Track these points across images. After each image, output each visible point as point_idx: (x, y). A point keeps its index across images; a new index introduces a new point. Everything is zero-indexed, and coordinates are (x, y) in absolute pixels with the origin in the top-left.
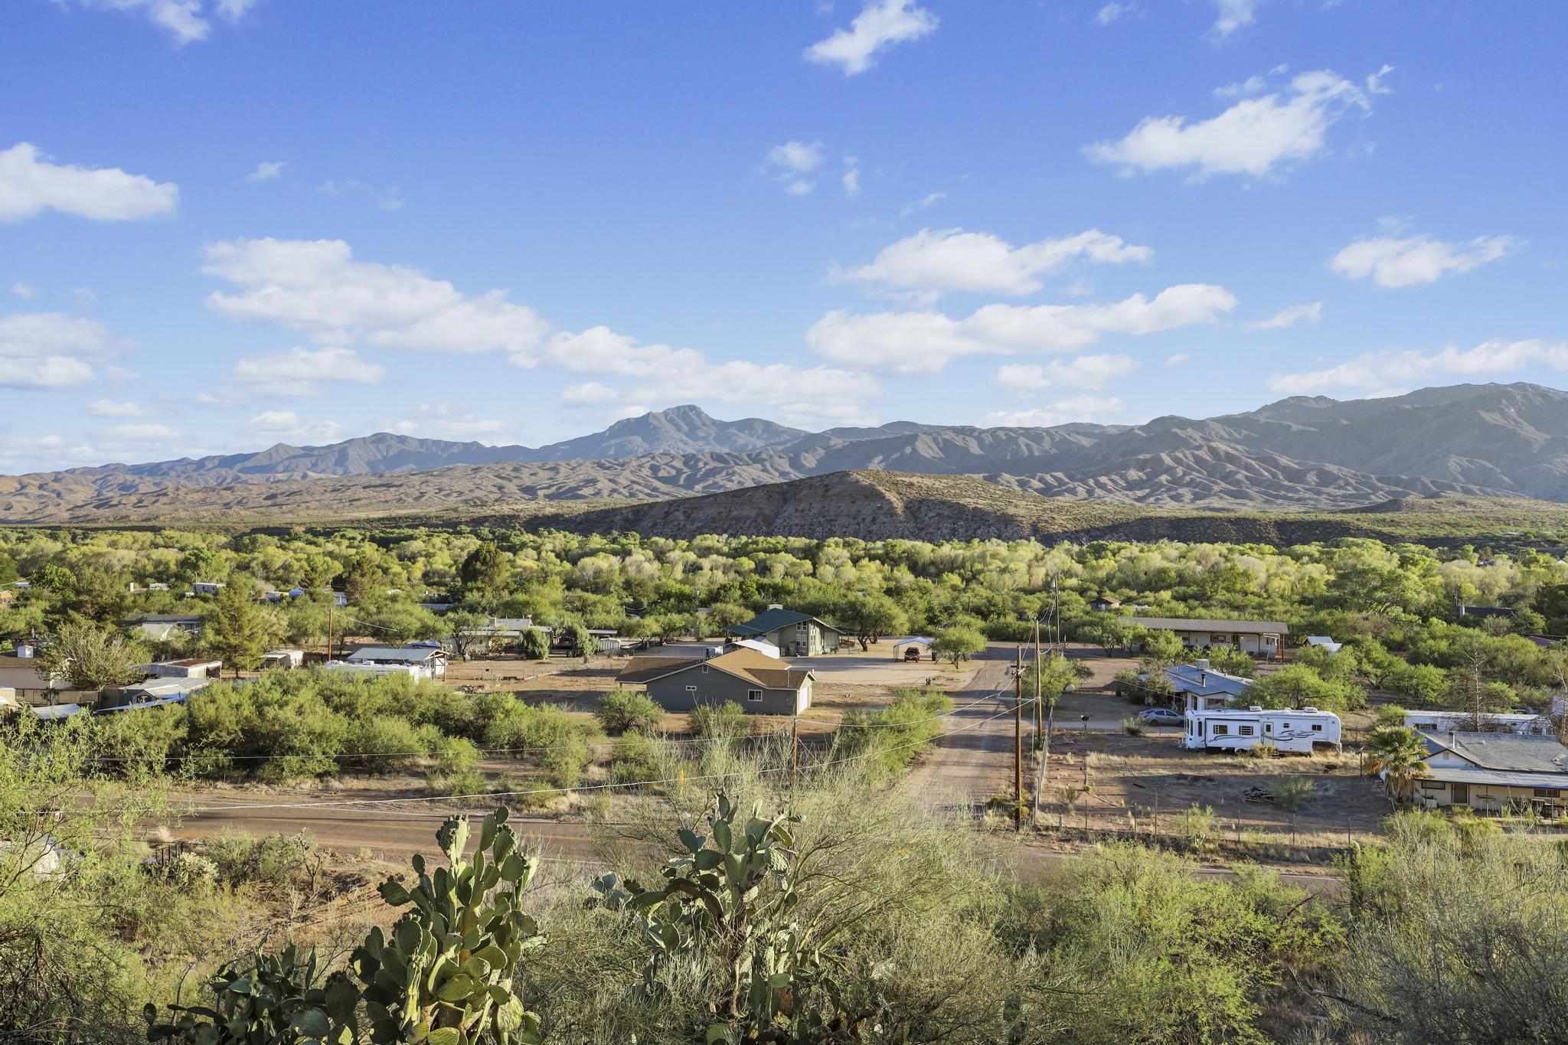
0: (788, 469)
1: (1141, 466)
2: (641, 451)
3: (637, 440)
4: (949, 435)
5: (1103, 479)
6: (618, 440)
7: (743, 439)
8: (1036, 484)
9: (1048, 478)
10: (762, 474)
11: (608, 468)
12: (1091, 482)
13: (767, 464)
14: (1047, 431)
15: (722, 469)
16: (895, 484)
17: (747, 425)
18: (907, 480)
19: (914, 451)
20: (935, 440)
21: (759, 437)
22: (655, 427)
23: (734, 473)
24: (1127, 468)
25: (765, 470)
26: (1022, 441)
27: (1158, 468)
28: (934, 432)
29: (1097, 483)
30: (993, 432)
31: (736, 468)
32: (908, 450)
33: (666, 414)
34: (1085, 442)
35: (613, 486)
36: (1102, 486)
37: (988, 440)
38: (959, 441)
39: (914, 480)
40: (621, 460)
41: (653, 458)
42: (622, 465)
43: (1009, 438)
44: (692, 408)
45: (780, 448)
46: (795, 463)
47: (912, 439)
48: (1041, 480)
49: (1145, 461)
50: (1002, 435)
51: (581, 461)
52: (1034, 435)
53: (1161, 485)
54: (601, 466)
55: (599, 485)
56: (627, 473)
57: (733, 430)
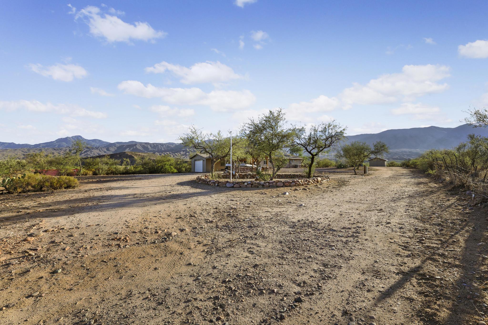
0: (106, 151)
1: (183, 151)
2: (65, 146)
3: (64, 143)
4: (143, 144)
5: (176, 154)
6: (58, 143)
7: (93, 144)
8: (163, 154)
9: (165, 153)
10: (99, 152)
11: (57, 150)
12: (174, 154)
13: (101, 150)
14: (164, 144)
15: (89, 150)
16: (136, 154)
17: (94, 141)
18: (139, 154)
19: (136, 147)
20: (141, 145)
21: (98, 143)
22: (69, 140)
23: (92, 152)
24: (181, 152)
25: (100, 151)
26: (159, 146)
27: (186, 152)
28: (141, 144)
29: (175, 154)
30: (153, 144)
31: (93, 150)
32: (135, 147)
33: (72, 137)
34: (172, 146)
35: (59, 154)
36: (176, 155)
37: (152, 146)
38: (146, 145)
39: (140, 154)
40: (60, 148)
41: (70, 148)
42: (61, 149)
43: (157, 145)
44: (80, 136)
45: (103, 146)
46: (108, 150)
47: (136, 145)
48: (164, 154)
49: (184, 150)
50: (155, 144)
51: (48, 148)
52: (162, 145)
53: (187, 155)
54: (55, 149)
55: (55, 154)
56: (62, 151)
57: (91, 142)
